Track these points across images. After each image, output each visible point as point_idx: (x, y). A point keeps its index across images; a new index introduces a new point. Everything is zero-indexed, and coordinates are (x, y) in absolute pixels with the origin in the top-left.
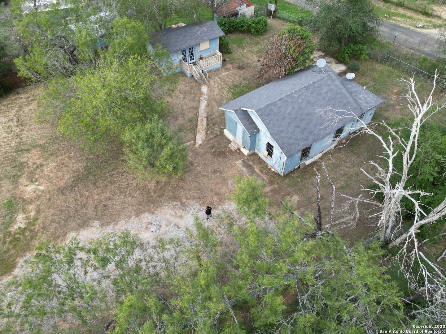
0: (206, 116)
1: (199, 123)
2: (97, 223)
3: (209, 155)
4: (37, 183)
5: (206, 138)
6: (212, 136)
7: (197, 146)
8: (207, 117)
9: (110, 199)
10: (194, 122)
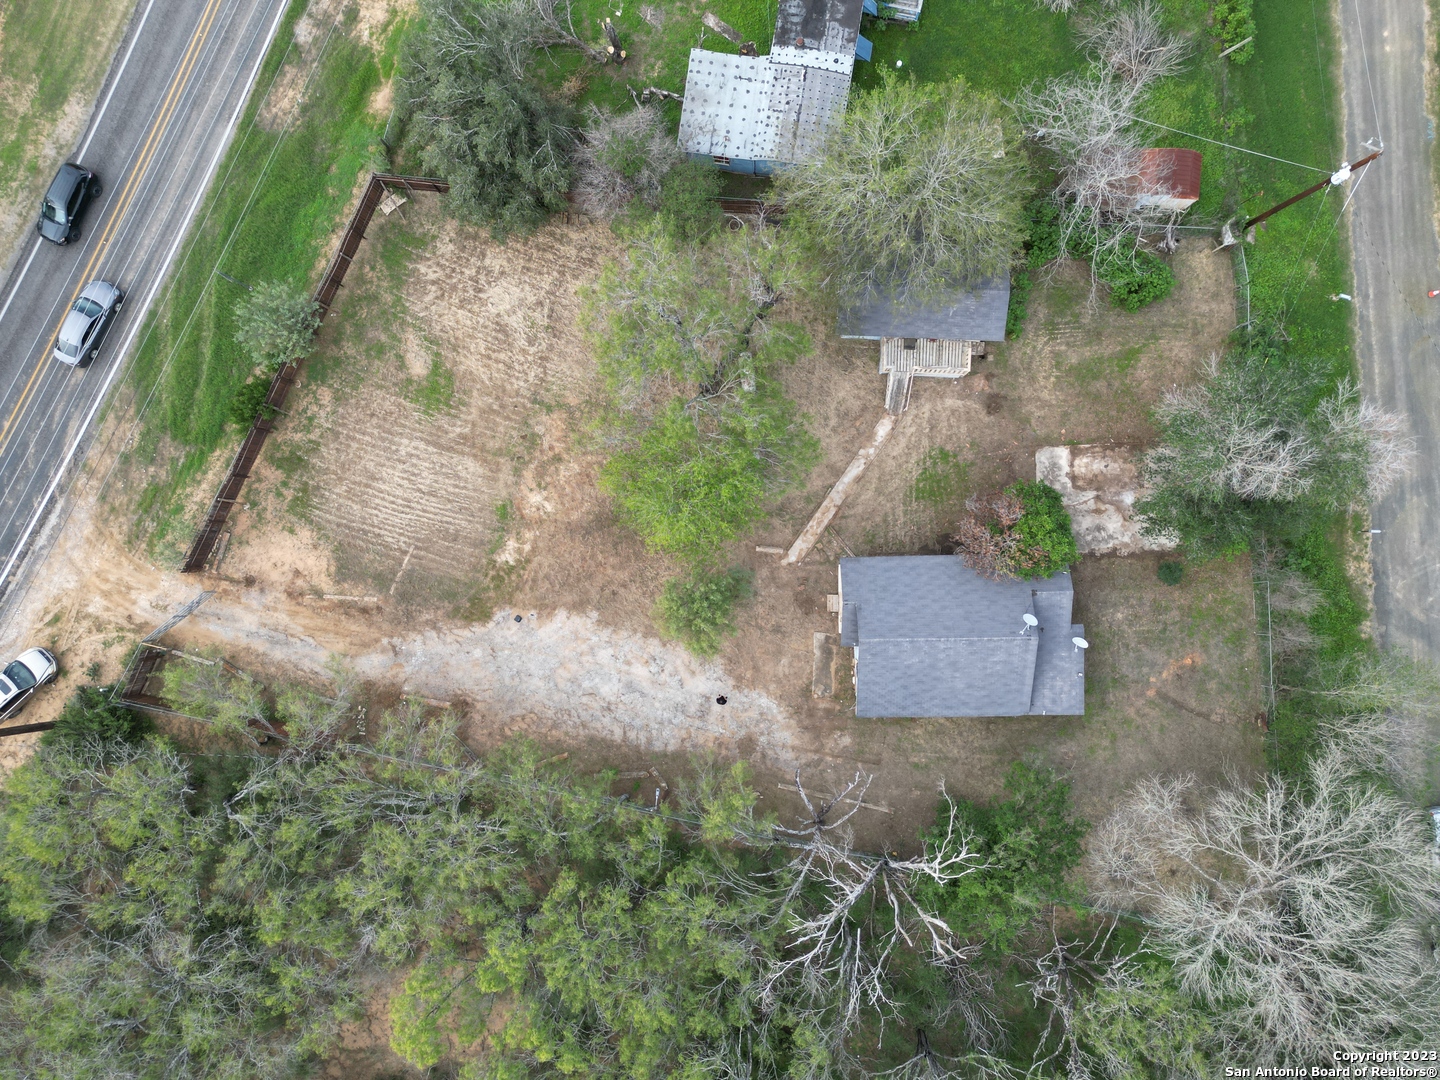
0: (839, 502)
1: (818, 515)
2: (595, 615)
3: (788, 594)
4: (545, 493)
5: (807, 555)
6: (817, 558)
7: (784, 562)
8: (839, 508)
9: (624, 586)
10: (812, 506)
